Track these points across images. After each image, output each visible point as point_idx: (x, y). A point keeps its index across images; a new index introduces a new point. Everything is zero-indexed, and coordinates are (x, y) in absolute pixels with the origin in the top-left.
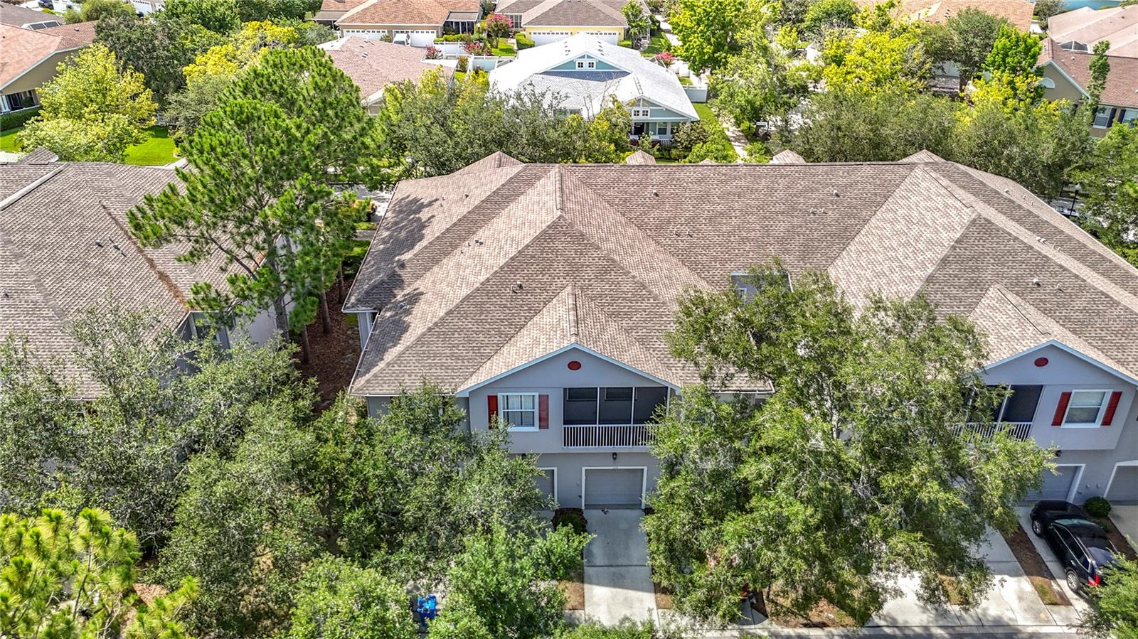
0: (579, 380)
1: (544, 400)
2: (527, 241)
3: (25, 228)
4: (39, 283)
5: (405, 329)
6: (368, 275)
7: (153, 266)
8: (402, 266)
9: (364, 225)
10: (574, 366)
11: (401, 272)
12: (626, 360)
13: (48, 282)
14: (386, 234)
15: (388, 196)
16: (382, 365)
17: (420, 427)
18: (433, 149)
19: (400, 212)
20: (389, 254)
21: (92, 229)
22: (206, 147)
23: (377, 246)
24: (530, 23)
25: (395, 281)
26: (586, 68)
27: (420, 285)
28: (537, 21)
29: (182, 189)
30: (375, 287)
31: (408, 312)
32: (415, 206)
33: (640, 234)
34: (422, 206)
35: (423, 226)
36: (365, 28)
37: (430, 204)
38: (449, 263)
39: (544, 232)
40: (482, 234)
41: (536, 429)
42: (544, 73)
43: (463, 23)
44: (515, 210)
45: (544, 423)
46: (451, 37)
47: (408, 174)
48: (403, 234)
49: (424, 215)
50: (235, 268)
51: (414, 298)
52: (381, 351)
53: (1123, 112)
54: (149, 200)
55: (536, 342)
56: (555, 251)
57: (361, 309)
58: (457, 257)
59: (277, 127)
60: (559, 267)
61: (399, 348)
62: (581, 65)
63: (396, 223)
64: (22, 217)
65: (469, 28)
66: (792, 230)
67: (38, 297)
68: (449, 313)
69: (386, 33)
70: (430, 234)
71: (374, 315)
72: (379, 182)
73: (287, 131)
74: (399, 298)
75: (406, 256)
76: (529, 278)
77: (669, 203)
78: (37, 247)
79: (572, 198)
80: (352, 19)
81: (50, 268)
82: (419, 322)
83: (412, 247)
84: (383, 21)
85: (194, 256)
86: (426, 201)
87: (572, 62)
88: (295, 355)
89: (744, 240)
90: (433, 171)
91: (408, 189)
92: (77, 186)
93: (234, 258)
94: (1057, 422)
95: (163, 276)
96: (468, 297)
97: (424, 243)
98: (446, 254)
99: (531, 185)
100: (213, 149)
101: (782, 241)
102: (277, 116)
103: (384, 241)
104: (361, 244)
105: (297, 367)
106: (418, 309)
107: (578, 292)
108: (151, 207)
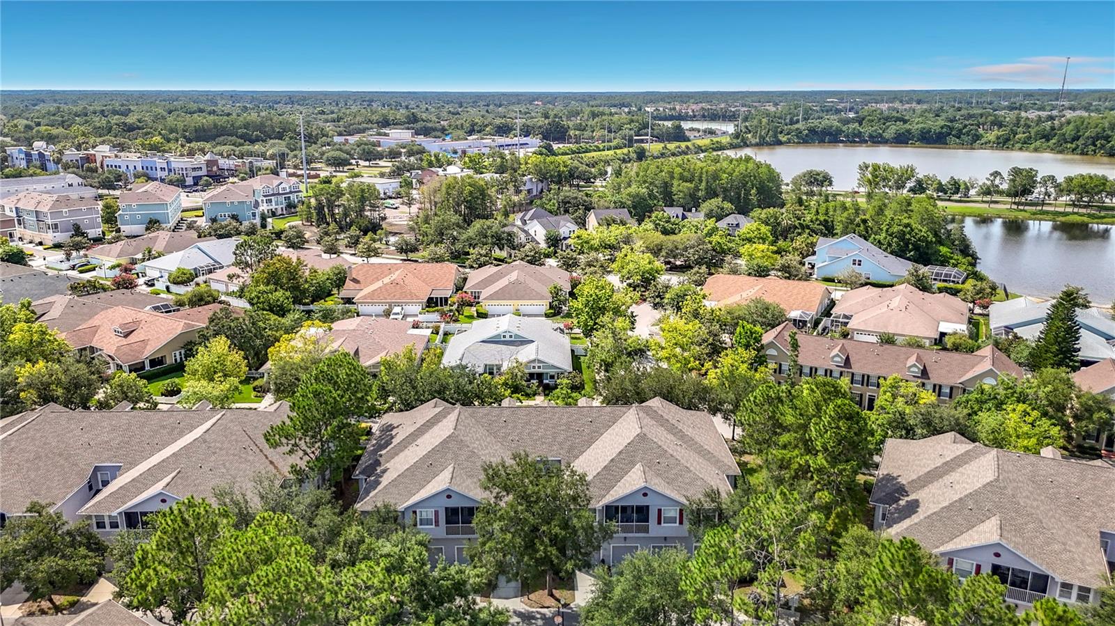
0: (452, 503)
1: (436, 513)
2: (437, 444)
3: (215, 441)
4: (224, 465)
5: (380, 484)
6: (364, 462)
7: (267, 458)
8: (381, 456)
9: (364, 438)
10: (449, 497)
11: (380, 459)
12: (471, 495)
13: (227, 464)
14: (375, 442)
15: (379, 421)
16: (368, 498)
17: (382, 520)
18: (403, 396)
19: (383, 431)
20: (375, 452)
21: (241, 441)
22: (301, 406)
23: (370, 448)
24: (484, 299)
25: (378, 463)
26: (508, 338)
27: (388, 465)
28: (491, 297)
29: (288, 422)
30: (367, 466)
31: (381, 477)
32: (390, 428)
33: (494, 440)
34: (394, 428)
35: (392, 438)
36: (373, 304)
37: (398, 427)
38: (402, 455)
39: (445, 440)
40: (419, 441)
41: (433, 526)
42: (483, 342)
43: (441, 298)
44: (436, 429)
45: (437, 524)
46: (431, 309)
47: (390, 409)
48: (383, 442)
49: (394, 433)
50: (307, 458)
51: (384, 471)
52: (367, 492)
53: (816, 369)
54: (272, 428)
55: (434, 487)
56: (449, 448)
57: (361, 476)
58: (406, 452)
59: (331, 397)
60: (450, 456)
61: (376, 491)
62: (504, 337)
63: (380, 437)
64: (214, 436)
65: (445, 301)
66: (566, 439)
67: (224, 471)
68: (399, 476)
69: (387, 307)
70: (395, 441)
71: (366, 479)
72: (374, 413)
73: (335, 398)
74: (378, 471)
75: (383, 452)
76: (436, 461)
77: (510, 425)
78: (221, 449)
79: (462, 424)
80: (365, 297)
81: (227, 458)
82: (385, 481)
83: (386, 447)
84: (386, 299)
85: (291, 452)
86: (395, 425)
87: (499, 335)
88: (334, 492)
89: (543, 443)
90: (403, 407)
91: (388, 418)
92: (232, 421)
93: (306, 453)
94: (659, 523)
95: (271, 463)
96: (407, 469)
97: (392, 445)
98: (402, 451)
99: (445, 417)
100: (304, 407)
101: (560, 444)
102: (331, 392)
103: (373, 446)
104: (361, 449)
105: (334, 498)
106: (385, 475)
107: (456, 466)
108: (272, 431)
